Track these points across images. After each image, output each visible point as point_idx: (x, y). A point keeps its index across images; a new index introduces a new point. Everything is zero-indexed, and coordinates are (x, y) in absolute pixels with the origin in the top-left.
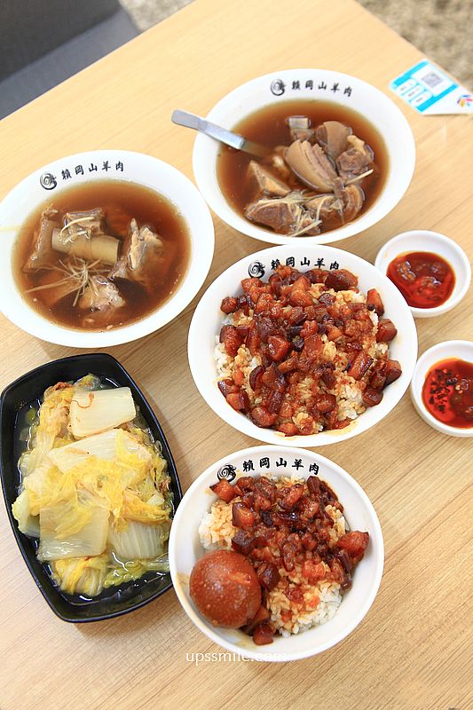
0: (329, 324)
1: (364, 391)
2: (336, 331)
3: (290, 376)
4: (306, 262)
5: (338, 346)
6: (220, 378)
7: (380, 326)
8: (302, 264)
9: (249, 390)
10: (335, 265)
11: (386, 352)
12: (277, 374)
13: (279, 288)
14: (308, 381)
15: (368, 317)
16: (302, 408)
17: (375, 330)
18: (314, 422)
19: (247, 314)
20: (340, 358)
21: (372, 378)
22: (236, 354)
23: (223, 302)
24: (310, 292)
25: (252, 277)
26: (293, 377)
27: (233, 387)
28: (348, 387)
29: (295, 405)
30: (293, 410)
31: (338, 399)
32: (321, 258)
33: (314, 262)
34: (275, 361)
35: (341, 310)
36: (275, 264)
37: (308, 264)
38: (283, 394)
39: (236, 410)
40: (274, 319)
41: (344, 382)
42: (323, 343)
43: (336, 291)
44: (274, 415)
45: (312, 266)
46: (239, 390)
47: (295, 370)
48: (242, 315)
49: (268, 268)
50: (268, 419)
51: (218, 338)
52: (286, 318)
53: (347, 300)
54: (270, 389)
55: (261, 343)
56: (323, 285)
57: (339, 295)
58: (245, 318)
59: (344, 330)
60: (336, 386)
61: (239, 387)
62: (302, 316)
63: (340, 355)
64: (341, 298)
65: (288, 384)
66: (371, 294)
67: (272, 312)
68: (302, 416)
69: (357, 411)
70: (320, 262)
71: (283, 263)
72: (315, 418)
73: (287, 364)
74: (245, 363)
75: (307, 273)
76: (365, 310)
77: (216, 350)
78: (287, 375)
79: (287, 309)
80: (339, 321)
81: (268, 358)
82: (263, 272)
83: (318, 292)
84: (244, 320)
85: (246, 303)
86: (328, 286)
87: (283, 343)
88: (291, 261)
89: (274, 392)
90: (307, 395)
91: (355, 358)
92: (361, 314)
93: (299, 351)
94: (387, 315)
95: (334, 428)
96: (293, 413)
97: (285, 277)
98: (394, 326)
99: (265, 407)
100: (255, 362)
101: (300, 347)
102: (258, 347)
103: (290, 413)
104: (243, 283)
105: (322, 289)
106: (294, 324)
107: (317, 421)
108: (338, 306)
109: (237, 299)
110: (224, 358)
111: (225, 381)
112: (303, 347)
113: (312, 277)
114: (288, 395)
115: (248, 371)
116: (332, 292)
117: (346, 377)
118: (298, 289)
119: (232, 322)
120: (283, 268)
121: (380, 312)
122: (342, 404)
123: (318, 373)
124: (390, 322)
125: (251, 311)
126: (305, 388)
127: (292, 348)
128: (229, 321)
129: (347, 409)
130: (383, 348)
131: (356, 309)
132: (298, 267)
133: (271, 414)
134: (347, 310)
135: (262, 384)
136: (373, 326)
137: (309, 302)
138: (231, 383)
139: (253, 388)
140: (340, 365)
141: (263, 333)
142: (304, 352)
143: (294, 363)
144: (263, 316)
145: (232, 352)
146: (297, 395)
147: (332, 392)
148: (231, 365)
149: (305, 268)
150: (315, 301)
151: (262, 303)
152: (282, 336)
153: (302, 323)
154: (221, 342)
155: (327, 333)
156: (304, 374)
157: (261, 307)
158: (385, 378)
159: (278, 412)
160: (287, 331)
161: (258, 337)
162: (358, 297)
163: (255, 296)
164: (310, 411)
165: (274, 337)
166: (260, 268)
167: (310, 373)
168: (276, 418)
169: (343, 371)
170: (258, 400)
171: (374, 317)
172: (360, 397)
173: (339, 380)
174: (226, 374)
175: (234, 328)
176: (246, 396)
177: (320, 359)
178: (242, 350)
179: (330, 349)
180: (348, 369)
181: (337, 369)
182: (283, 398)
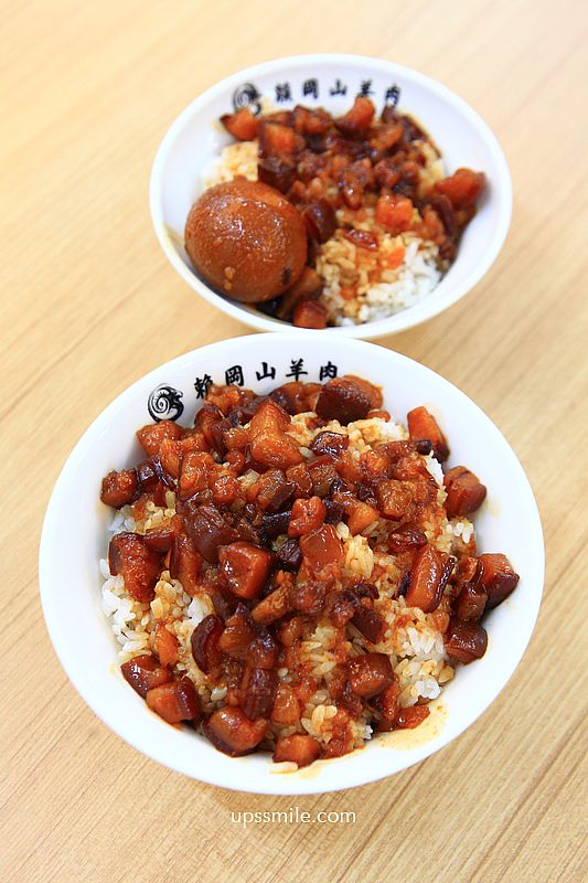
0: (345, 498)
1: (447, 635)
2: (365, 512)
3: (281, 629)
4: (267, 372)
5: (373, 543)
6: (125, 655)
7: (449, 484)
8: (259, 378)
9: (194, 673)
10: (329, 370)
11: (472, 537)
12: (253, 630)
13: (223, 437)
14: (323, 634)
15: (423, 471)
16: (320, 696)
17: (442, 495)
18: (352, 722)
19: (161, 503)
20: (384, 570)
21: (457, 603)
22: (153, 596)
23: (105, 485)
24: (293, 434)
25: (158, 420)
26: (290, 631)
27: (158, 673)
28: (412, 631)
29: (303, 691)
30: (301, 704)
31: (393, 660)
32: (297, 359)
33: (283, 370)
34: (244, 602)
35: (364, 462)
36: (203, 386)
37: (273, 375)
38: (272, 671)
39: (172, 723)
40: (225, 506)
41: (401, 623)
42: (342, 542)
43: (344, 423)
44: (261, 723)
45: (282, 379)
46: (172, 675)
47: (291, 612)
48: (151, 506)
49: (189, 397)
50: (249, 733)
51: (105, 565)
52: (251, 499)
53: (371, 439)
54: (242, 664)
55: (205, 564)
56: (312, 415)
57: (354, 430)
58: (159, 512)
59: (379, 507)
60: (388, 633)
61: (170, 668)
62: (282, 490)
63: (382, 562)
64: (360, 438)
65: (280, 647)
66: (416, 419)
67: (215, 491)
68: (323, 713)
69: (437, 678)
70: (297, 369)
71: (219, 379)
72: (353, 714)
73: (272, 604)
74: (176, 612)
75: (275, 395)
76: (414, 455)
77: (107, 593)
78: (274, 626)
79: (249, 480)
80: (366, 487)
81: (226, 598)
82: (180, 407)
83: (306, 432)
84: (157, 518)
85: (154, 480)
86: (325, 415)
87: (254, 558)
88: (235, 374)
89: (253, 671)
90: (325, 666)
91: (415, 564)
92: (406, 464)
93: (293, 568)
94: (458, 459)
95: (396, 726)
96: (303, 709)
97: (229, 410)
98: (477, 480)
99: (239, 708)
100: (198, 610)
101: (293, 559)
102: (199, 575)
103: (296, 712)
104: (142, 436)
105: (312, 425)
106: (269, 510)
107: (357, 719)
108: (356, 455)
109: (135, 474)
110: (126, 609)
111: (138, 660)
112: (300, 560)
113: (288, 401)
114: (283, 672)
115: (187, 628)
116: (335, 426)
117: (405, 611)
118: (263, 432)
119: (131, 525)
120: (220, 391)
121: (443, 454)
122: (406, 670)
123: (343, 613)
124: (467, 472)
125: (170, 495)
126: (320, 649)
127: (276, 564)
128: (123, 524)
129: (417, 680)
130: (463, 529)
131: (394, 454)
132: (251, 384)
133: (252, 721)
134: (378, 464)
135: (221, 656)
136: (437, 487)
137: (295, 457)
138: (152, 661)
139: (203, 667)
140: (386, 583)
141: (205, 542)
142: (304, 571)
143: (288, 600)
144: (198, 503)
145: (143, 592)
146: (302, 670)
147: (381, 648)
148: (145, 622)
149: (267, 385)
150: (305, 452)
151: (190, 474)
152: (247, 541)
153: (288, 505)
154: (114, 572)
155: (346, 519)
156: (311, 622)
157: (192, 485)
158: (485, 597)
159: (269, 715)
160: (257, 527)
161: (196, 550)
162: (392, 431)
163: (173, 461)
164: (340, 700)
165: (232, 548)
166: (172, 398)
167: (327, 613)
168: (266, 728)
169: (394, 598)
170: (218, 693)
171: (434, 467)
172: (441, 649)
173: (390, 619)
174: (136, 644)
175: (140, 538)
176: (190, 687)
177: (342, 580)
178: (165, 586)
179: (359, 555)
180: (405, 589)
181: (382, 594)
182: (274, 681)
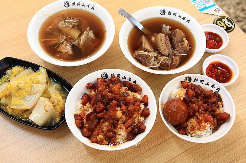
0: (122, 104)
1: (128, 134)
2: (124, 107)
4: (124, 78)
5: (123, 113)
6: (76, 113)
7: (144, 110)
9: (85, 121)
10: (135, 82)
11: (143, 121)
12: (96, 117)
13: (110, 85)
14: (107, 124)
15: (139, 105)
16: (102, 133)
17: (141, 111)
19: (95, 91)
20: (122, 118)
21: (133, 129)
23: (88, 84)
24: (120, 89)
25: (102, 78)
26: (102, 121)
27: (79, 118)
28: (121, 130)
29: (100, 131)
31: (116, 134)
33: (128, 78)
34: (97, 112)
35: (130, 100)
36: (112, 75)
37: (125, 79)
38: (96, 126)
39: (77, 127)
40: (102, 96)
41: (121, 128)
42: (118, 110)
43: (131, 92)
45: (127, 80)
46: (81, 119)
48: (93, 91)
49: (109, 76)
50: (87, 133)
51: (81, 97)
52: (108, 97)
53: (134, 97)
55: (95, 104)
56: (127, 88)
59: (127, 108)
60: (117, 128)
61: (82, 118)
62: (113, 98)
63: (123, 117)
64: (132, 95)
65: (99, 122)
66: (145, 97)
68: (101, 136)
69: (123, 140)
70: (130, 79)
71: (116, 75)
72: (105, 139)
73: (101, 115)
74: (87, 110)
75: (124, 82)
76: (139, 102)
77: (78, 102)
78: (100, 119)
79: (109, 94)
80: (127, 104)
81: (95, 111)
82: (107, 77)
83: (124, 90)
84: (93, 93)
85: (95, 87)
86: (129, 89)
87: (102, 106)
88: (119, 76)
89: (93, 124)
90: (105, 129)
91: (128, 120)
92: (137, 103)
93: (107, 111)
96: (98, 134)
97: (114, 81)
98: (149, 111)
99: (88, 129)
100: (90, 110)
102: (93, 105)
103: (96, 134)
104: (98, 79)
105: (126, 90)
106: (109, 100)
108: (129, 98)
109: (93, 85)
110: (80, 105)
111: (77, 114)
112: (109, 110)
113: (125, 84)
114: (98, 127)
115: (87, 113)
116: (129, 92)
117: (122, 126)
118: (115, 87)
119: (89, 93)
120: (115, 78)
121: (146, 105)
122: (118, 136)
123: (111, 122)
125: (96, 91)
126: (105, 126)
127: (105, 109)
128: (87, 92)
129: (119, 139)
130: (142, 119)
131: (136, 100)
132: (121, 79)
133: (89, 132)
134: (132, 101)
135: (90, 120)
136: (140, 109)
137: (118, 93)
139: (86, 120)
140: (122, 121)
141: (97, 100)
142: (109, 112)
143: (104, 115)
144: (99, 94)
145: (84, 104)
146: (101, 128)
147: (115, 130)
148: (82, 109)
149: (123, 80)
150: (121, 93)
151: (101, 88)
152: (103, 103)
153: (112, 100)
154: (82, 99)
155: (120, 107)
156: (106, 120)
157: (100, 90)
158: (138, 131)
159: (92, 132)
160: (106, 102)
161: (94, 101)
162: (139, 97)
163: (99, 85)
164: (105, 136)
165: (100, 103)
166: (106, 75)
167: (109, 120)
168: (91, 134)
169: (122, 124)
170: (87, 125)
171: (142, 106)
172: (126, 136)
173: (119, 126)
174: (79, 112)
175: (88, 95)
176: (83, 122)
177: (114, 116)
178: (87, 104)
179: (119, 113)
180: (124, 123)
181: (120, 122)
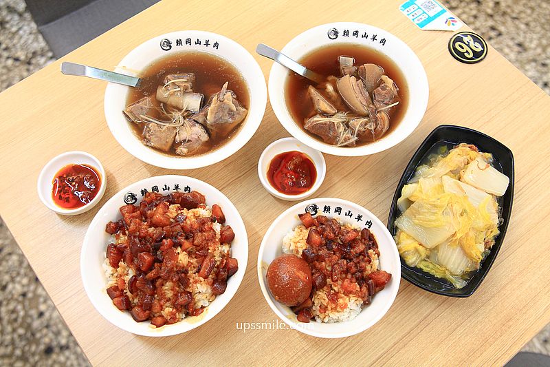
0: (181, 239)
2: (187, 244)
3: (156, 282)
4: (166, 188)
5: (190, 254)
6: (108, 286)
7: (221, 232)
8: (164, 190)
9: (129, 294)
10: (187, 188)
11: (228, 251)
12: (145, 281)
13: (146, 213)
14: (168, 285)
15: (211, 228)
16: (168, 304)
17: (218, 236)
18: (177, 313)
19: (124, 234)
20: (192, 264)
21: (217, 274)
22: (118, 267)
23: (107, 226)
24: (168, 214)
25: (127, 204)
26: (158, 283)
27: (118, 293)
28: (199, 285)
29: (162, 302)
30: (161, 306)
31: (193, 294)
32: (177, 184)
33: (172, 187)
34: (144, 272)
35: (191, 225)
36: (144, 192)
37: (169, 189)
38: (152, 295)
39: (121, 310)
40: (142, 238)
41: (196, 282)
42: (178, 253)
43: (188, 210)
44: (148, 312)
45: (172, 190)
46: (122, 294)
47: (158, 277)
48: (121, 235)
49: (139, 196)
50: (143, 315)
51: (105, 254)
52: (151, 237)
53: (196, 216)
54: (143, 292)
55: (134, 258)
56: (179, 205)
57: (191, 213)
58: (123, 237)
59: (193, 242)
60: (190, 285)
61: (122, 291)
62: (161, 235)
63: (191, 261)
64: (192, 215)
65: (155, 288)
67: (140, 233)
68: (168, 310)
70: (177, 187)
71: (150, 190)
73: (151, 275)
74: (126, 273)
75: (168, 196)
76: (208, 223)
77: (104, 265)
78: (153, 281)
79: (151, 230)
80: (189, 234)
81: (138, 269)
82: (136, 199)
83: (174, 212)
84: (123, 239)
85: (123, 226)
86: (183, 207)
87: (147, 258)
88: (155, 188)
89: (146, 295)
90: (170, 294)
91: (203, 262)
92: (206, 226)
93: (161, 262)
94: (229, 223)
96: (162, 309)
97: (151, 202)
98: (232, 231)
99: (141, 306)
100: (132, 273)
101: (161, 259)
102: (132, 261)
103: (159, 309)
104: (121, 209)
105: (178, 209)
106: (156, 241)
107: (179, 312)
108: (189, 222)
109: (117, 223)
110: (110, 270)
111: (111, 288)
112: (163, 260)
113: (171, 200)
114: (156, 296)
115: (127, 278)
116: (185, 210)
117: (197, 278)
119: (114, 242)
120: (149, 195)
121: (223, 221)
122: (197, 297)
123: (175, 278)
124: (230, 228)
125: (127, 232)
126: (168, 289)
127: (155, 260)
128: (113, 240)
129: (201, 300)
130: (225, 249)
131: (203, 222)
132: (161, 191)
133: (145, 311)
134: (196, 226)
135: (137, 289)
136: (216, 234)
137: (168, 223)
138: (116, 288)
139: (131, 292)
140: (192, 268)
142: (164, 263)
143: (158, 272)
144: (134, 237)
145: (115, 265)
146: (163, 296)
147: (188, 290)
148: (116, 275)
149: (166, 193)
150: (172, 220)
151: (132, 227)
152: (148, 252)
153: (161, 240)
154: (107, 257)
155: (181, 246)
156: (166, 280)
157: (133, 230)
159: (150, 309)
160: (152, 246)
161: (131, 253)
162: (204, 213)
163: (128, 221)
165: (142, 254)
166: (133, 196)
167: (170, 278)
168: (150, 314)
169: (195, 274)
170: (136, 301)
171: (217, 227)
173: (191, 280)
174: (112, 282)
175: (115, 247)
176: (127, 298)
177: (176, 267)
178: (121, 263)
179: (183, 258)
180: (198, 271)
181: (189, 272)
182: (152, 298)
